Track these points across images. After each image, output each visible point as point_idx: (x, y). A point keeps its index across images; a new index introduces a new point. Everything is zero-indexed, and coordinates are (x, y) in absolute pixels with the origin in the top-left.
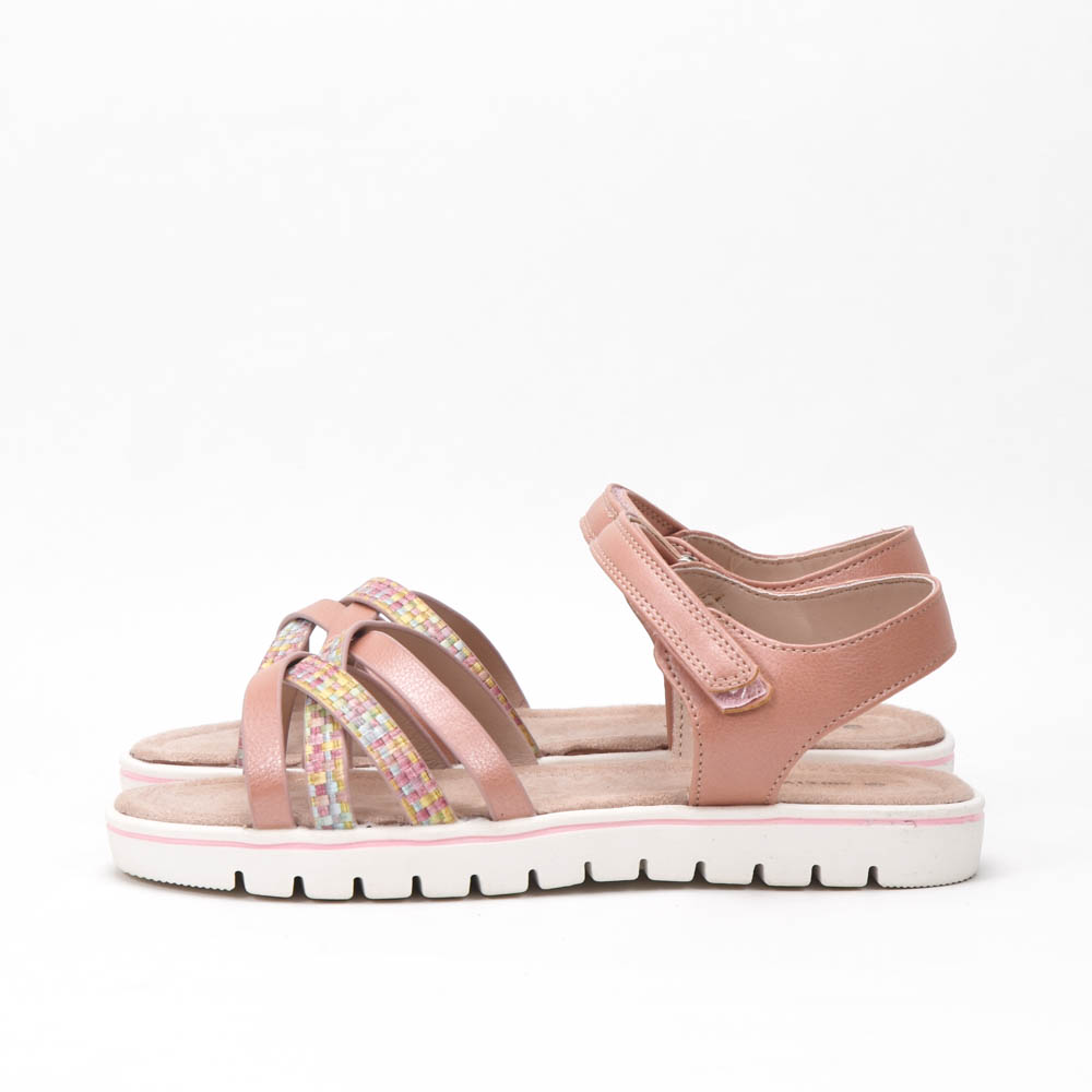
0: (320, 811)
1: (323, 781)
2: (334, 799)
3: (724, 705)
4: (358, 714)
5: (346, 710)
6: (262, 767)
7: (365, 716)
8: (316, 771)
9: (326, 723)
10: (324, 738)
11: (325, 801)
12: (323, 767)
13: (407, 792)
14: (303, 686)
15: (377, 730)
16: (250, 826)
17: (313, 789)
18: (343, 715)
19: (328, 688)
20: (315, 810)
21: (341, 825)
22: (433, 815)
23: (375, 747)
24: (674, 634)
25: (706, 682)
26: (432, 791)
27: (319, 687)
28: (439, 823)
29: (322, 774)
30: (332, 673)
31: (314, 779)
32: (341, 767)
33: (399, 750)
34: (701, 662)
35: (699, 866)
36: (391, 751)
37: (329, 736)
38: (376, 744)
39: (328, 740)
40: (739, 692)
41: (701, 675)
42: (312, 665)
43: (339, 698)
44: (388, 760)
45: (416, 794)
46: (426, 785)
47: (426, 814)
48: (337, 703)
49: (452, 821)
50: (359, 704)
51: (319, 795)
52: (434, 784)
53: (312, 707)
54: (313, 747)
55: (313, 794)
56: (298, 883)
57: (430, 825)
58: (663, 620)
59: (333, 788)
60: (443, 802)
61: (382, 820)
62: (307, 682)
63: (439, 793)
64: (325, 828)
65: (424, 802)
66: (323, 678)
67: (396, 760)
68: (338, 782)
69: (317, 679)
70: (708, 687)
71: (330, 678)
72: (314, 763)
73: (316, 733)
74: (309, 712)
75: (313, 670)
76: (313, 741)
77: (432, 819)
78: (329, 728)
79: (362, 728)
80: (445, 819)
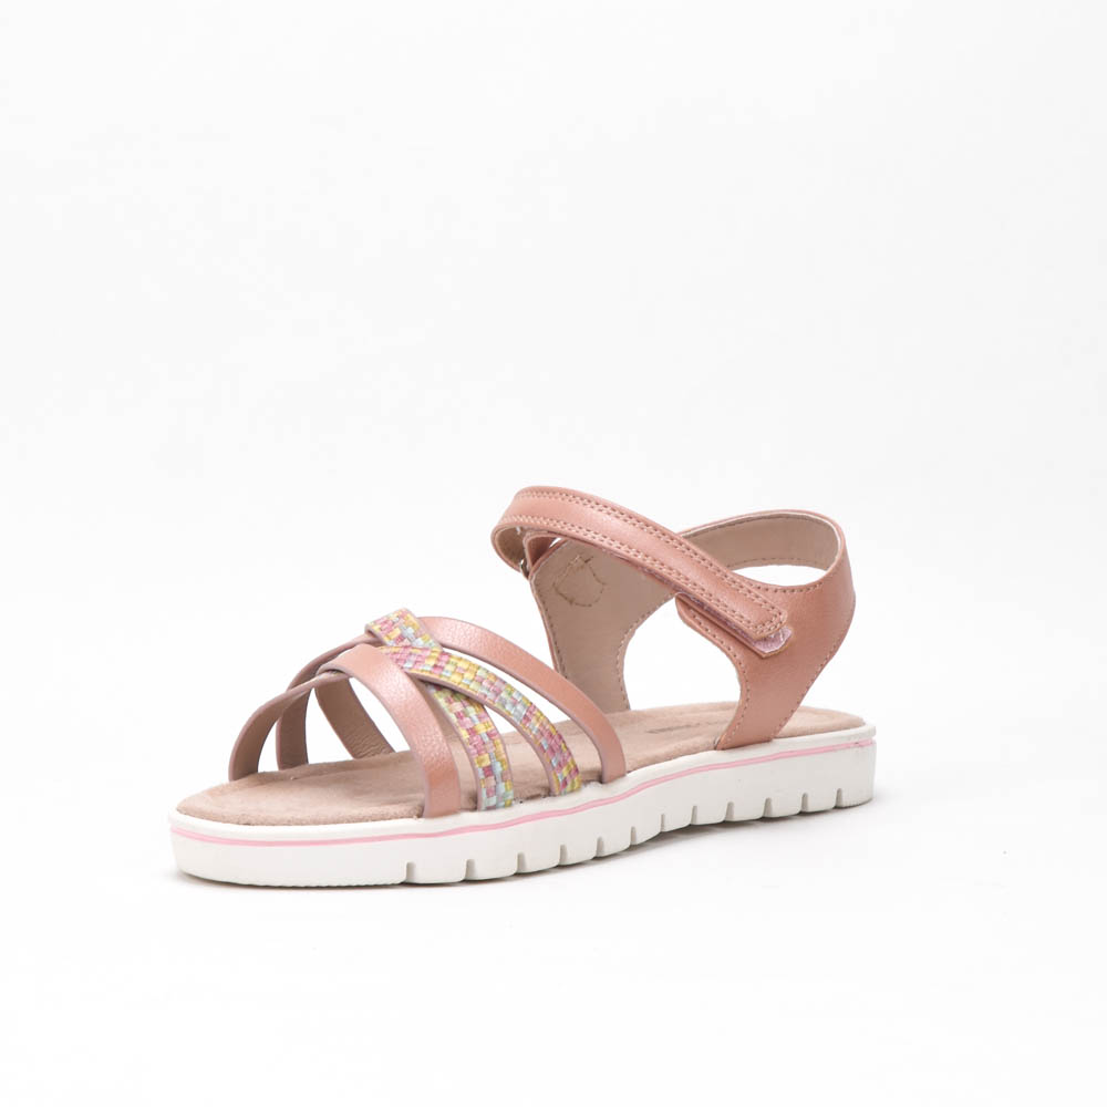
0: (487, 794)
1: (487, 763)
2: (499, 779)
3: (767, 650)
4: (497, 693)
5: (485, 691)
6: (432, 755)
7: (503, 695)
8: (479, 753)
9: (465, 707)
10: (472, 721)
11: (491, 781)
12: (485, 749)
13: (555, 765)
14: (424, 674)
15: (519, 707)
16: (419, 816)
17: (481, 771)
18: (486, 696)
19: (453, 673)
20: (484, 792)
21: (503, 804)
22: (569, 783)
23: (525, 725)
24: (703, 590)
25: (750, 630)
26: (569, 760)
27: (444, 673)
28: (572, 791)
29: (487, 756)
30: (445, 658)
31: (480, 762)
32: (501, 747)
33: (542, 725)
34: (739, 612)
35: (730, 806)
36: (537, 726)
37: (475, 718)
38: (524, 722)
39: (477, 722)
40: (777, 635)
41: (743, 625)
42: (411, 654)
43: (472, 681)
44: (538, 736)
45: (560, 765)
46: (566, 755)
47: (565, 783)
48: (473, 686)
49: (579, 789)
50: (492, 684)
51: (487, 776)
52: (570, 754)
53: (440, 693)
54: (467, 730)
55: (482, 777)
56: (470, 865)
57: (565, 793)
58: (687, 579)
59: (498, 768)
60: (577, 770)
61: (529, 795)
62: (425, 669)
63: (573, 762)
64: (489, 809)
65: (565, 772)
66: (439, 664)
67: (542, 734)
68: (501, 761)
69: (435, 666)
70: (754, 636)
71: (448, 663)
72: (475, 746)
73: (462, 718)
74: (441, 699)
75: (420, 659)
76: (462, 726)
77: (569, 788)
78: (472, 711)
79: (508, 707)
80: (576, 785)
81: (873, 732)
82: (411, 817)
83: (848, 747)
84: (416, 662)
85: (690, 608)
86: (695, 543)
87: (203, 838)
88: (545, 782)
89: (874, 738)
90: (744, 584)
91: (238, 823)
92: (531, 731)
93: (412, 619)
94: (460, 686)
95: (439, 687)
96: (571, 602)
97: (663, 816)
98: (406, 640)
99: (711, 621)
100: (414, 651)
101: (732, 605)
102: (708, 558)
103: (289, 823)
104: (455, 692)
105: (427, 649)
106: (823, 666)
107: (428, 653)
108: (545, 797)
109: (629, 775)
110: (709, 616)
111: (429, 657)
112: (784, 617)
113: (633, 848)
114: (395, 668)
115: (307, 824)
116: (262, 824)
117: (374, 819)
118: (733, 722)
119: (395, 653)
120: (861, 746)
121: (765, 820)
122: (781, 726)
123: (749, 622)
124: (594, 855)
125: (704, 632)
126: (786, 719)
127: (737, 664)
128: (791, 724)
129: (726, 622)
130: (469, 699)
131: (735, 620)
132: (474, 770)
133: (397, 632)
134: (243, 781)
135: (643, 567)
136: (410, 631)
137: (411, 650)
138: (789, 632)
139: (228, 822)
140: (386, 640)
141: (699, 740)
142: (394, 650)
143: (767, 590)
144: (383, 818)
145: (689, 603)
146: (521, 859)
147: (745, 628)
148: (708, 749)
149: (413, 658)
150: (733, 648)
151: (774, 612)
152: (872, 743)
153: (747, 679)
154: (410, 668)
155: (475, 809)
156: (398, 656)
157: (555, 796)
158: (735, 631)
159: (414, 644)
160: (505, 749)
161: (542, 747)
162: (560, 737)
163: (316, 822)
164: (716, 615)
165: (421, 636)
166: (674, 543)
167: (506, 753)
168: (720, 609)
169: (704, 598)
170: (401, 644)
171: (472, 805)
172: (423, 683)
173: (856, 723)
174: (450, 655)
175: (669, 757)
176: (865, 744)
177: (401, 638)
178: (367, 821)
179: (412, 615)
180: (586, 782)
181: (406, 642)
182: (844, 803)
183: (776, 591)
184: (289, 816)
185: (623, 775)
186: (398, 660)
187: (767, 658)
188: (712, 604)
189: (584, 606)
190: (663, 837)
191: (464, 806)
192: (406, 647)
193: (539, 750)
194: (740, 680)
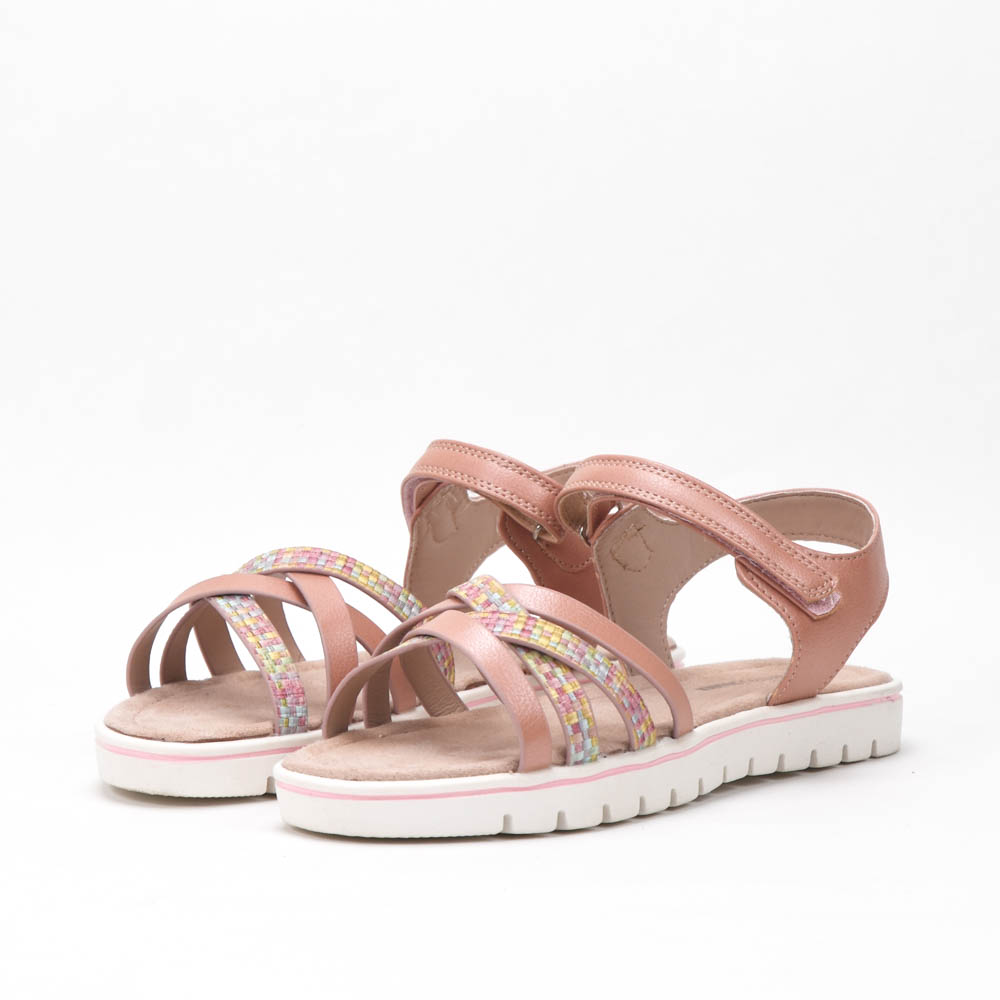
0: (576, 749)
1: (575, 720)
2: (586, 736)
3: (818, 612)
4: (581, 655)
6: (526, 713)
7: (587, 656)
8: (568, 711)
9: (552, 668)
10: (560, 681)
11: (579, 737)
12: (573, 707)
13: (635, 721)
14: (514, 637)
15: (602, 668)
16: (515, 771)
17: (570, 728)
18: (571, 658)
19: (541, 636)
20: (573, 747)
21: (589, 758)
22: (646, 739)
23: (608, 684)
24: (762, 554)
25: (804, 593)
26: (647, 718)
27: (532, 637)
28: (648, 746)
29: (574, 713)
30: (531, 622)
31: (569, 720)
32: (587, 705)
33: (622, 684)
34: (793, 576)
35: (781, 758)
36: (618, 686)
37: (563, 679)
38: (607, 681)
39: (565, 683)
40: (828, 599)
41: (797, 588)
42: (499, 619)
43: (558, 644)
44: (620, 694)
45: (639, 722)
46: (644, 712)
47: (643, 739)
48: (559, 648)
49: (654, 743)
50: (576, 647)
51: (575, 733)
52: (647, 711)
53: (530, 655)
54: (556, 690)
55: (571, 733)
56: (561, 816)
57: (643, 748)
58: (747, 544)
59: (585, 725)
60: (653, 727)
61: (611, 750)
62: (515, 633)
63: (650, 719)
64: (577, 763)
65: (643, 728)
66: (527, 628)
67: (624, 694)
68: (588, 719)
69: (523, 630)
70: (806, 598)
71: (535, 626)
72: (564, 705)
73: (550, 678)
74: (531, 661)
75: (508, 623)
76: (552, 685)
77: (646, 743)
78: (559, 672)
79: (592, 668)
80: (652, 742)
81: (900, 687)
82: (507, 772)
83: (881, 701)
84: (505, 626)
85: (748, 570)
86: (751, 509)
87: (312, 793)
88: (625, 738)
89: (901, 693)
90: (798, 551)
91: (346, 779)
92: (613, 690)
93: (496, 584)
94: (548, 649)
95: (528, 649)
96: (624, 567)
97: (725, 768)
98: (493, 605)
99: (768, 584)
100: (502, 616)
101: (787, 569)
102: (766, 525)
103: (394, 778)
104: (543, 655)
105: (514, 614)
106: (866, 630)
107: (516, 618)
108: (625, 751)
109: (695, 730)
110: (766, 579)
111: (516, 622)
112: (835, 582)
113: (700, 798)
114: (485, 632)
115: (412, 779)
116: (369, 779)
117: (473, 773)
118: (785, 677)
119: (484, 618)
120: (892, 700)
121: (811, 770)
122: (826, 683)
123: (803, 586)
124: (668, 805)
125: (761, 593)
126: (832, 677)
127: (790, 625)
128: (837, 681)
129: (782, 584)
130: (556, 661)
131: (790, 583)
132: (564, 727)
133: (483, 598)
134: (337, 739)
135: (706, 530)
136: (496, 596)
137: (498, 615)
138: (838, 597)
139: (336, 778)
140: (474, 605)
141: (752, 697)
142: (482, 615)
143: (817, 557)
144: (482, 773)
145: (747, 565)
146: (606, 810)
147: (799, 592)
148: (761, 705)
149: (502, 623)
150: (787, 609)
151: (824, 577)
152: (900, 697)
153: (799, 639)
154: (500, 632)
155: (564, 763)
156: (488, 621)
157: (634, 751)
158: (789, 594)
159: (501, 609)
160: (590, 707)
161: (624, 705)
162: (639, 696)
163: (419, 777)
164: (773, 578)
165: (507, 601)
166: (735, 510)
167: (592, 711)
168: (777, 573)
169: (763, 561)
170: (490, 609)
171: (561, 761)
172: (514, 645)
173: (885, 679)
174: (536, 620)
175: (729, 713)
176: (893, 698)
177: (488, 603)
178: (467, 776)
179: (496, 581)
180: (660, 737)
181: (493, 607)
182: (879, 752)
183: (826, 558)
184: (393, 771)
185: (691, 731)
186: (487, 625)
187: (818, 620)
188: (770, 567)
189: (635, 571)
190: (725, 788)
191: (553, 760)
192: (494, 612)
193: (620, 707)
194: (793, 640)
